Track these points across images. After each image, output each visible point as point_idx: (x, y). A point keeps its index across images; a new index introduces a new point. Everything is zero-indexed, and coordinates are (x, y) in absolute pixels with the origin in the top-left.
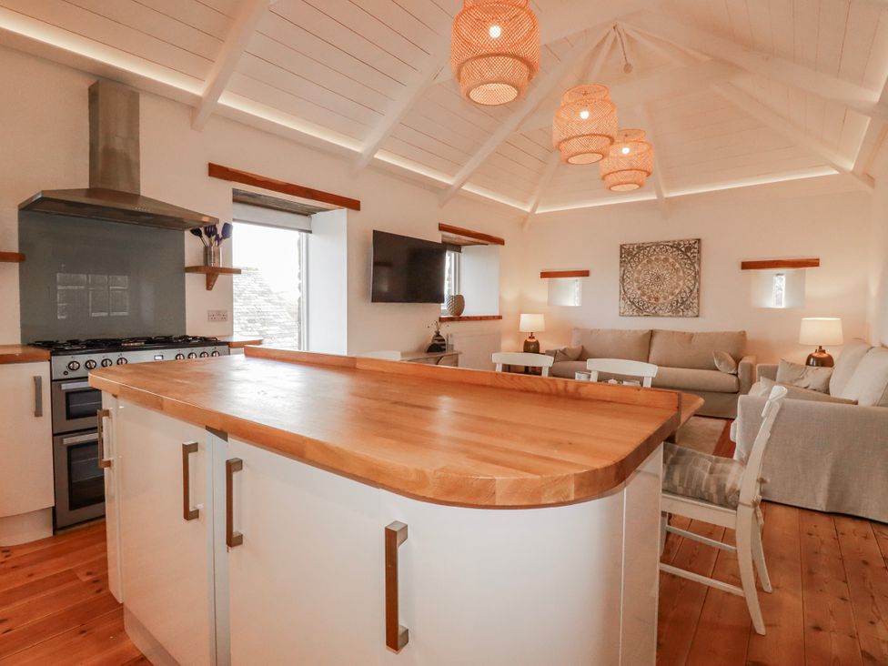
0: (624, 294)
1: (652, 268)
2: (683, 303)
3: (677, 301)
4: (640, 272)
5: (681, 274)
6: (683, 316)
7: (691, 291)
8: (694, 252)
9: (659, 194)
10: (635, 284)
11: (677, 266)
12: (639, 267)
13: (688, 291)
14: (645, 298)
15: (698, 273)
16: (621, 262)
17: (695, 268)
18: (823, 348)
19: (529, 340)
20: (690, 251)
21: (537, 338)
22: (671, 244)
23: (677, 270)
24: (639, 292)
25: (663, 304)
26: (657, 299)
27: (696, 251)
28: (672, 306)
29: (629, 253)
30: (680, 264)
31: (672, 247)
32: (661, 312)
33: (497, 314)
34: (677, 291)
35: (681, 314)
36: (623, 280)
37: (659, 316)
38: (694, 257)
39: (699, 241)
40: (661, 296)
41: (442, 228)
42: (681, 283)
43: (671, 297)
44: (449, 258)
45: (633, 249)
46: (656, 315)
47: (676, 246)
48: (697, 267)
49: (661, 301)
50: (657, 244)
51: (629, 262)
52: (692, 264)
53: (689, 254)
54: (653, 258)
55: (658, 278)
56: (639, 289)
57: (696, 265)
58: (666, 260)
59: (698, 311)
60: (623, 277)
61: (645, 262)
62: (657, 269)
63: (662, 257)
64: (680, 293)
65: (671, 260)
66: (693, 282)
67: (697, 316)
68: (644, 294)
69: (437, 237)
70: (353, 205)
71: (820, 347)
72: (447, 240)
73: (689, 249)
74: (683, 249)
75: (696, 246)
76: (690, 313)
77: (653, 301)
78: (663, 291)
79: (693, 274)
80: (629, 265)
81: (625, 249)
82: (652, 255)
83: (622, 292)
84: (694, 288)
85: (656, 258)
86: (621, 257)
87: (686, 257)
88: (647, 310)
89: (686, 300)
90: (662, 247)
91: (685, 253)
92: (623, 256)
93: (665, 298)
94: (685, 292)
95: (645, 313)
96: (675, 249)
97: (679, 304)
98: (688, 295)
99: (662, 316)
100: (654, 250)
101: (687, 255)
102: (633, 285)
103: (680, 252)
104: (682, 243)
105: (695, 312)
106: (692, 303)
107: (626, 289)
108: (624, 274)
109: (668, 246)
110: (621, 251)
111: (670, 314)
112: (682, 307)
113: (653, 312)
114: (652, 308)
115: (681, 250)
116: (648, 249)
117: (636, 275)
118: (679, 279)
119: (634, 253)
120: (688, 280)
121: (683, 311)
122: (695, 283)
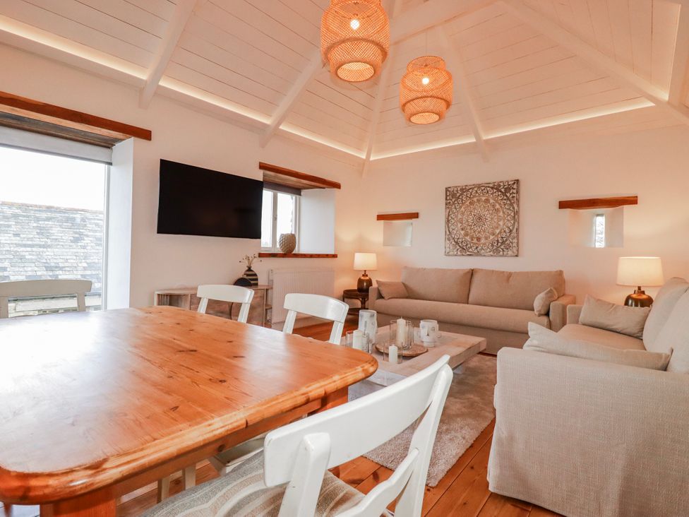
0: (449, 234)
1: (474, 209)
2: (503, 243)
3: (498, 241)
4: (463, 214)
5: (501, 214)
6: (503, 256)
7: (511, 231)
8: (513, 193)
10: (459, 225)
11: (498, 206)
12: (462, 209)
13: (507, 231)
14: (468, 238)
15: (517, 213)
16: (446, 204)
17: (514, 208)
18: (642, 289)
19: (363, 278)
20: (508, 192)
21: (370, 276)
22: (491, 185)
23: (497, 210)
24: (462, 232)
25: (485, 244)
26: (479, 239)
27: (515, 191)
28: (492, 245)
29: (454, 195)
30: (500, 204)
31: (492, 188)
32: (483, 251)
33: (333, 253)
34: (498, 231)
35: (501, 253)
36: (448, 221)
37: (481, 255)
38: (513, 197)
39: (517, 181)
40: (482, 235)
41: (263, 166)
42: (501, 223)
43: (492, 237)
45: (457, 191)
46: (478, 254)
47: (496, 187)
48: (516, 208)
49: (483, 241)
50: (479, 186)
51: (454, 203)
52: (511, 204)
53: (508, 195)
54: (475, 199)
55: (480, 218)
56: (462, 229)
57: (515, 205)
58: (487, 201)
59: (518, 251)
60: (448, 219)
61: (468, 203)
62: (479, 209)
63: (483, 198)
64: (500, 232)
65: (492, 201)
66: (512, 222)
67: (517, 256)
68: (466, 235)
69: (258, 175)
70: (145, 135)
71: (639, 288)
72: (267, 178)
73: (508, 189)
74: (503, 190)
75: (515, 186)
76: (510, 253)
77: (475, 241)
78: (484, 231)
79: (512, 214)
80: (453, 207)
81: (449, 191)
82: (474, 196)
83: (448, 233)
84: (513, 228)
85: (477, 200)
86: (446, 199)
87: (505, 198)
88: (470, 250)
89: (506, 240)
90: (483, 188)
91: (504, 194)
92: (448, 198)
93: (486, 238)
94: (505, 232)
95: (468, 253)
96: (495, 191)
97: (499, 244)
98: (508, 234)
99: (484, 256)
100: (476, 191)
101: (506, 196)
102: (457, 225)
103: (500, 193)
104: (502, 184)
105: (515, 251)
106: (512, 243)
107: (451, 230)
108: (449, 216)
109: (489, 187)
110: (446, 193)
111: (491, 253)
112: (502, 247)
113: (476, 251)
114: (475, 247)
115: (501, 191)
116: (471, 191)
117: (460, 216)
118: (499, 220)
119: (458, 195)
120: (508, 220)
121: (503, 251)
122: (514, 223)
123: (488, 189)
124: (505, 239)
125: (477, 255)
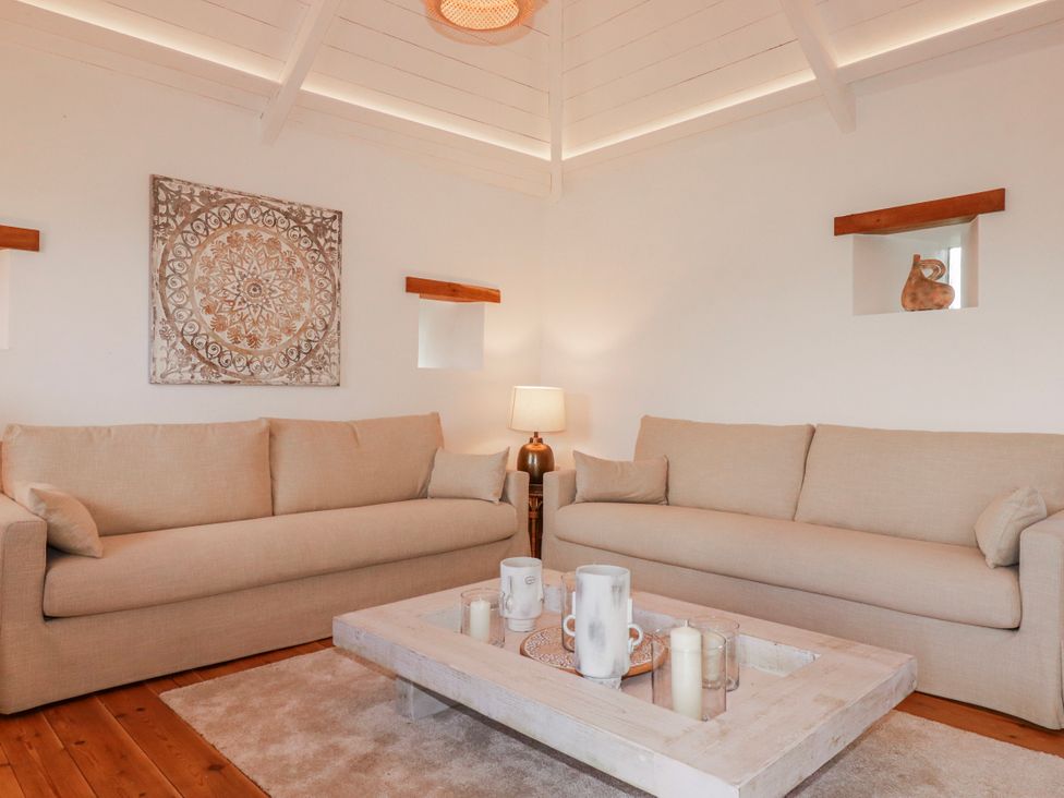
0: (164, 320)
1: (242, 258)
2: (311, 353)
3: (299, 348)
4: (210, 266)
5: (306, 284)
6: (311, 384)
7: (327, 327)
8: (331, 240)
10: (199, 296)
11: (298, 264)
12: (208, 252)
13: (320, 326)
14: (224, 336)
15: (337, 288)
16: (155, 227)
17: (332, 275)
20: (322, 234)
22: (284, 208)
23: (298, 273)
24: (208, 318)
25: (268, 354)
26: (253, 340)
27: (335, 237)
28: (287, 359)
29: (180, 207)
30: (303, 259)
31: (287, 215)
32: (264, 372)
34: (299, 325)
35: (307, 377)
36: (160, 280)
37: (257, 383)
38: (332, 249)
39: (338, 215)
40: (262, 332)
42: (306, 305)
43: (285, 338)
45: (191, 196)
46: (252, 380)
47: (295, 216)
48: (337, 274)
49: (264, 346)
50: (255, 201)
51: (180, 230)
52: (327, 265)
53: (322, 241)
54: (244, 233)
55: (256, 286)
56: (208, 310)
57: (335, 268)
58: (274, 244)
59: (339, 373)
60: (161, 272)
61: (223, 238)
62: (254, 262)
63: (266, 237)
64: (304, 329)
65: (285, 248)
66: (330, 306)
67: (338, 385)
68: (219, 325)
71: (537, 434)
73: (321, 229)
74: (310, 227)
75: (335, 225)
76: (325, 378)
77: (244, 344)
78: (268, 322)
79: (330, 288)
80: (179, 239)
81: (167, 190)
82: (241, 225)
83: (161, 315)
84: (332, 320)
85: (249, 235)
86: (155, 211)
87: (315, 247)
88: (230, 369)
89: (318, 347)
90: (264, 209)
91: (313, 236)
92: (163, 209)
93: (272, 340)
94: (314, 327)
95: (225, 377)
96: (293, 224)
97: (303, 356)
98: (321, 334)
99: (268, 384)
100: (247, 214)
101: (318, 244)
102: (190, 298)
103: (303, 233)
104: (308, 212)
105: (335, 374)
106: (329, 355)
107: (172, 308)
108: (164, 263)
109: (278, 210)
110: (155, 194)
111: (285, 378)
112: (309, 363)
113: (246, 372)
114: (243, 362)
115: (306, 229)
116: (232, 206)
117: (199, 272)
118: (302, 297)
119: (195, 208)
120: (321, 301)
121: (311, 373)
122: (334, 309)
123: (277, 215)
124: (314, 345)
125: (251, 384)
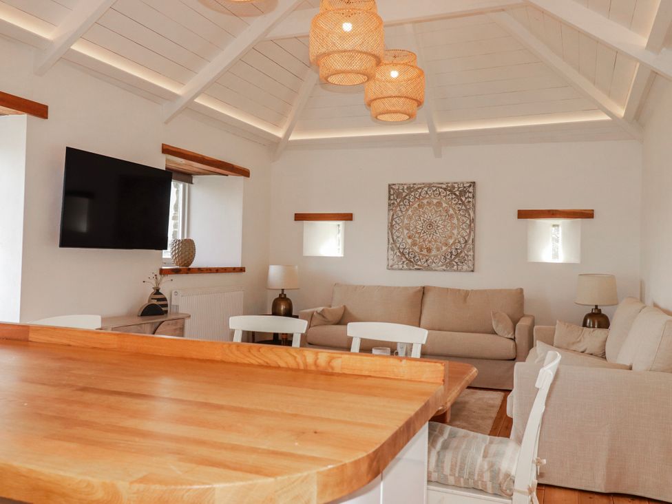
0: (393, 243)
1: (424, 213)
2: (457, 255)
3: (451, 253)
4: (410, 218)
5: (455, 221)
6: (457, 270)
7: (466, 242)
8: (469, 197)
9: (432, 128)
10: (406, 232)
11: (451, 212)
12: (410, 212)
13: (462, 241)
14: (416, 249)
15: (473, 221)
16: (389, 205)
17: (469, 215)
18: (599, 308)
19: (279, 299)
20: (464, 194)
21: (289, 296)
22: (444, 186)
23: (451, 216)
24: (410, 241)
25: (436, 256)
26: (429, 250)
27: (471, 195)
28: (445, 258)
29: (399, 195)
30: (454, 209)
31: (445, 189)
32: (434, 265)
33: (239, 265)
34: (451, 241)
35: (455, 267)
36: (391, 227)
37: (431, 270)
38: (469, 202)
39: (474, 184)
40: (433, 246)
41: (166, 150)
42: (455, 232)
43: (444, 248)
44: (176, 191)
45: (403, 189)
46: (428, 268)
47: (450, 189)
48: (472, 215)
49: (434, 252)
50: (430, 186)
51: (399, 205)
52: (467, 210)
53: (463, 199)
54: (425, 201)
55: (430, 225)
56: (409, 237)
57: (471, 212)
58: (439, 204)
59: (474, 265)
60: (391, 223)
61: (416, 205)
62: (430, 214)
63: (435, 201)
64: (454, 243)
65: (444, 205)
66: (468, 231)
67: (473, 271)
68: (414, 244)
69: (160, 162)
70: (39, 111)
71: (596, 307)
72: (173, 166)
73: (463, 192)
74: (457, 193)
75: (471, 190)
76: (465, 267)
77: (425, 252)
78: (436, 241)
79: (468, 222)
80: (398, 209)
81: (394, 189)
82: (424, 198)
83: (391, 241)
84: (469, 238)
85: (428, 202)
86: (389, 199)
87: (460, 202)
88: (419, 263)
89: (461, 252)
90: (434, 189)
91: (459, 197)
92: (392, 197)
93: (438, 249)
94: (459, 242)
95: (416, 267)
96: (448, 193)
97: (453, 257)
98: (463, 245)
99: (435, 270)
100: (427, 192)
101: (461, 200)
102: (402, 233)
103: (454, 196)
104: (456, 186)
105: (471, 265)
106: (468, 256)
107: (395, 238)
108: (392, 219)
109: (441, 188)
110: (390, 192)
111: (444, 267)
112: (456, 260)
113: (426, 265)
114: (424, 260)
115: (455, 194)
116: (420, 191)
117: (406, 221)
118: (453, 227)
119: (404, 194)
120: (463, 229)
121: (458, 265)
122: (470, 232)
123: (441, 190)
124: (459, 251)
125: (427, 270)
